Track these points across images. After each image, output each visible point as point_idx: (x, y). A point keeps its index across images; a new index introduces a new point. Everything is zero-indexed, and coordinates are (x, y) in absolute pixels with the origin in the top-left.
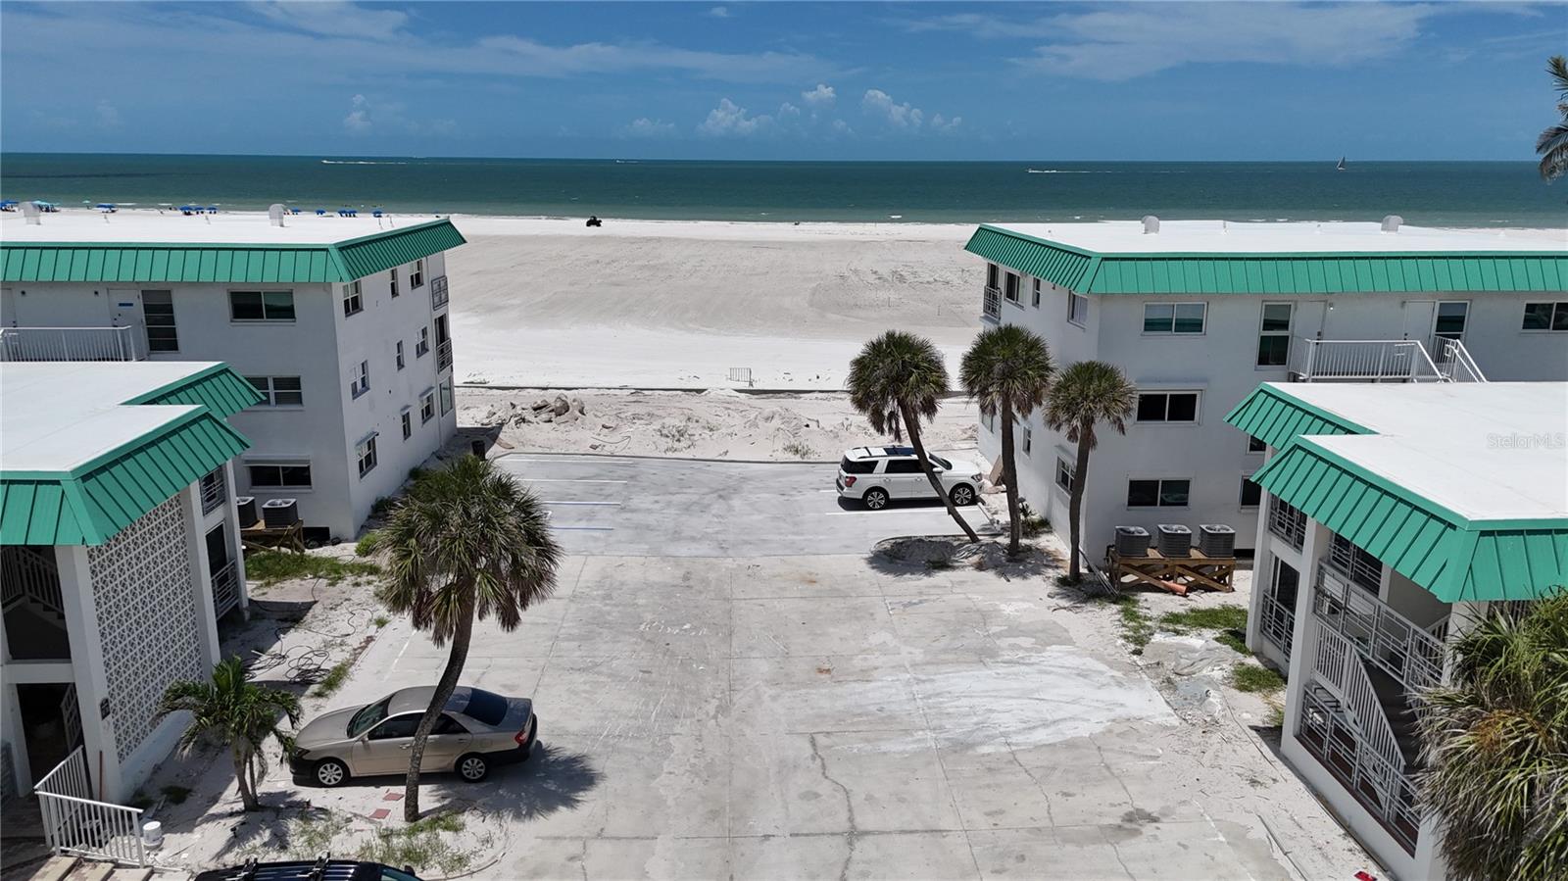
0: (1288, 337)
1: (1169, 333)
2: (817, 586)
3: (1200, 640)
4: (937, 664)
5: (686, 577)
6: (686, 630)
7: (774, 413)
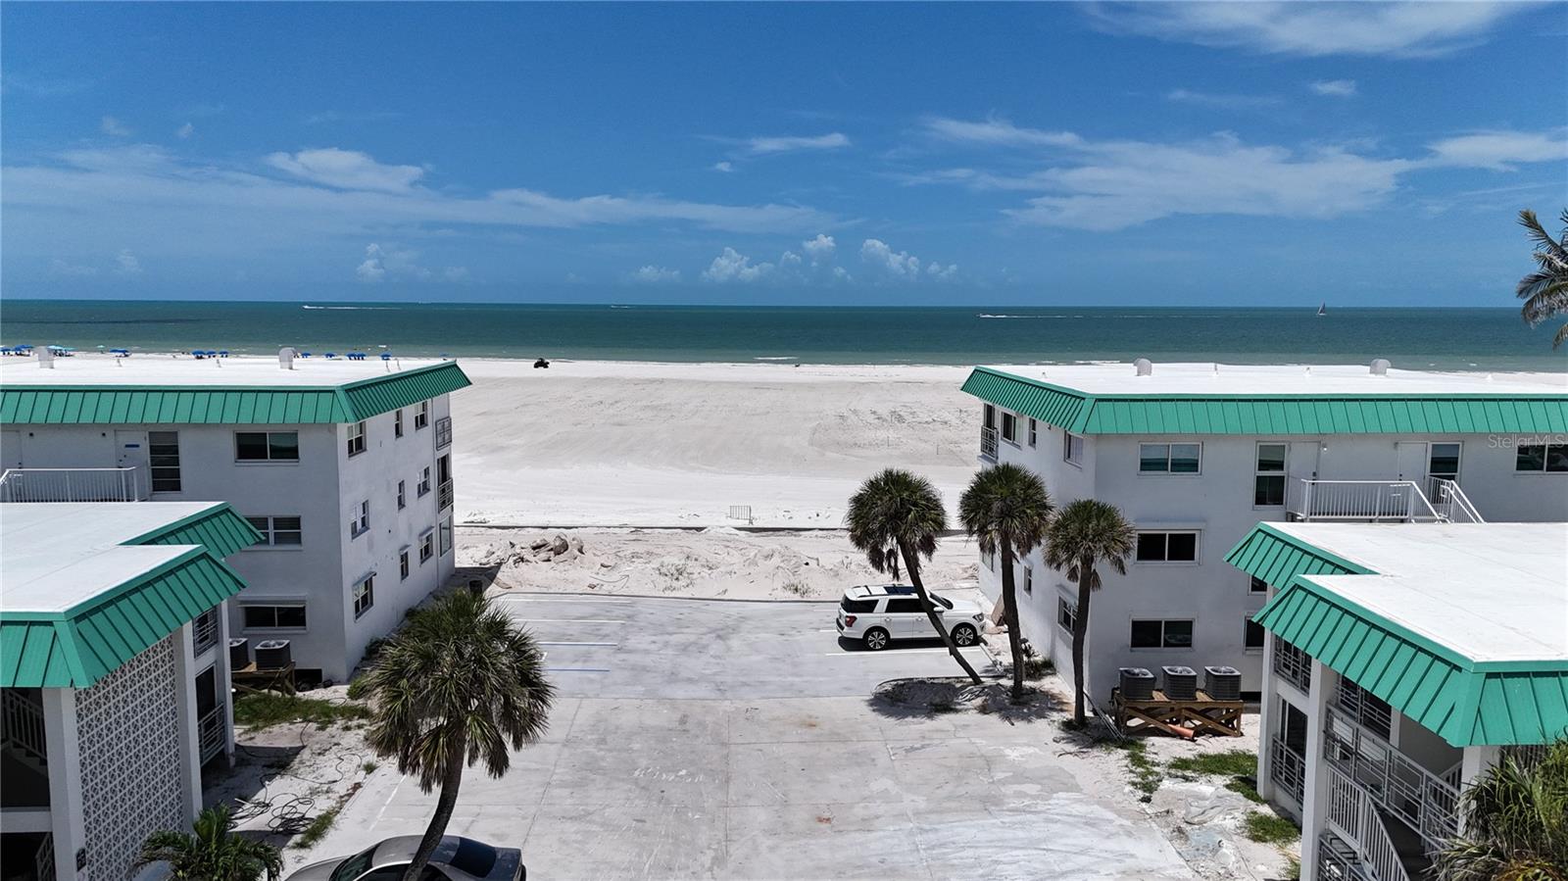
0: (1283, 477)
1: (1165, 472)
2: (816, 731)
3: (1211, 787)
4: (941, 812)
5: (683, 721)
6: (681, 777)
7: (773, 551)
